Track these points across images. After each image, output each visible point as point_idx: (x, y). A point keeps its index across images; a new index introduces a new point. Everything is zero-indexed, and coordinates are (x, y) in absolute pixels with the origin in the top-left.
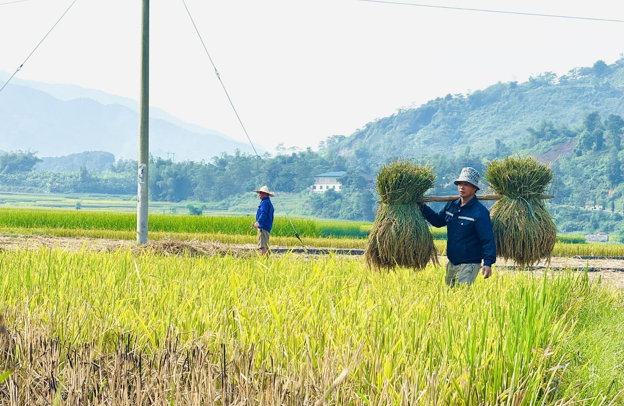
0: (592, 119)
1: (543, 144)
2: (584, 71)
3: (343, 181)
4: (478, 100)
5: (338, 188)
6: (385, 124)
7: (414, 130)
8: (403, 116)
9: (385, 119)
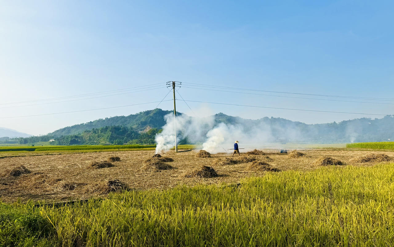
0: (93, 129)
1: (86, 133)
2: (88, 123)
3: (55, 139)
4: (73, 127)
5: (54, 140)
6: (58, 131)
7: (63, 132)
8: (60, 130)
9: (58, 130)
